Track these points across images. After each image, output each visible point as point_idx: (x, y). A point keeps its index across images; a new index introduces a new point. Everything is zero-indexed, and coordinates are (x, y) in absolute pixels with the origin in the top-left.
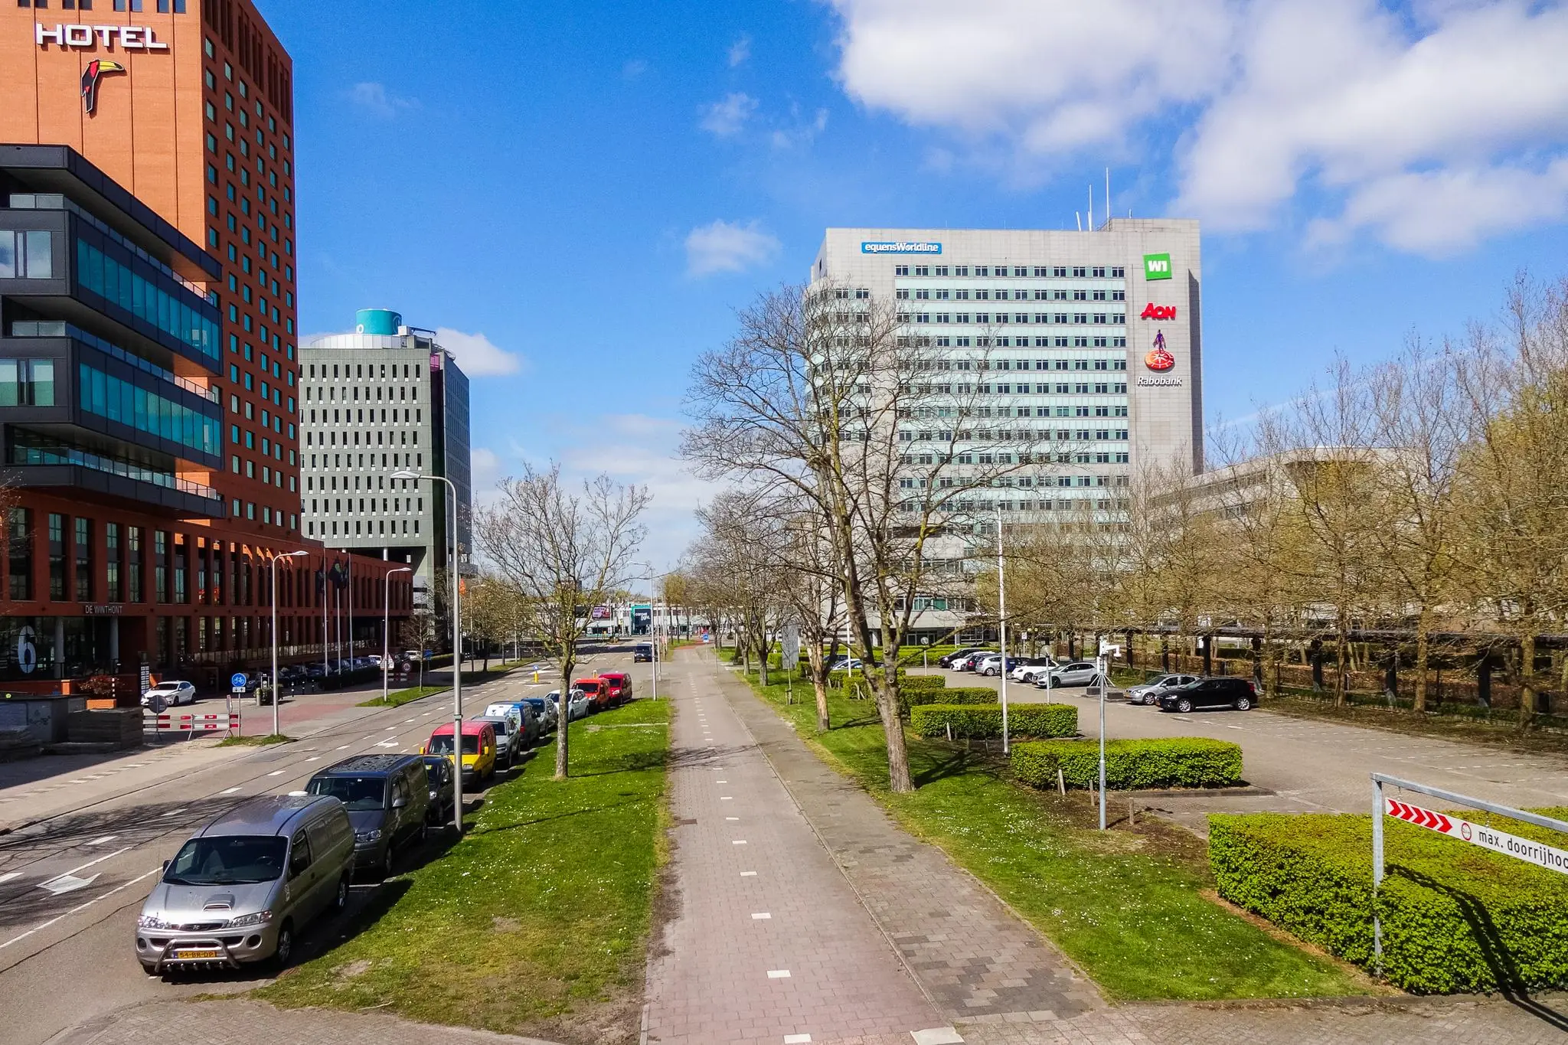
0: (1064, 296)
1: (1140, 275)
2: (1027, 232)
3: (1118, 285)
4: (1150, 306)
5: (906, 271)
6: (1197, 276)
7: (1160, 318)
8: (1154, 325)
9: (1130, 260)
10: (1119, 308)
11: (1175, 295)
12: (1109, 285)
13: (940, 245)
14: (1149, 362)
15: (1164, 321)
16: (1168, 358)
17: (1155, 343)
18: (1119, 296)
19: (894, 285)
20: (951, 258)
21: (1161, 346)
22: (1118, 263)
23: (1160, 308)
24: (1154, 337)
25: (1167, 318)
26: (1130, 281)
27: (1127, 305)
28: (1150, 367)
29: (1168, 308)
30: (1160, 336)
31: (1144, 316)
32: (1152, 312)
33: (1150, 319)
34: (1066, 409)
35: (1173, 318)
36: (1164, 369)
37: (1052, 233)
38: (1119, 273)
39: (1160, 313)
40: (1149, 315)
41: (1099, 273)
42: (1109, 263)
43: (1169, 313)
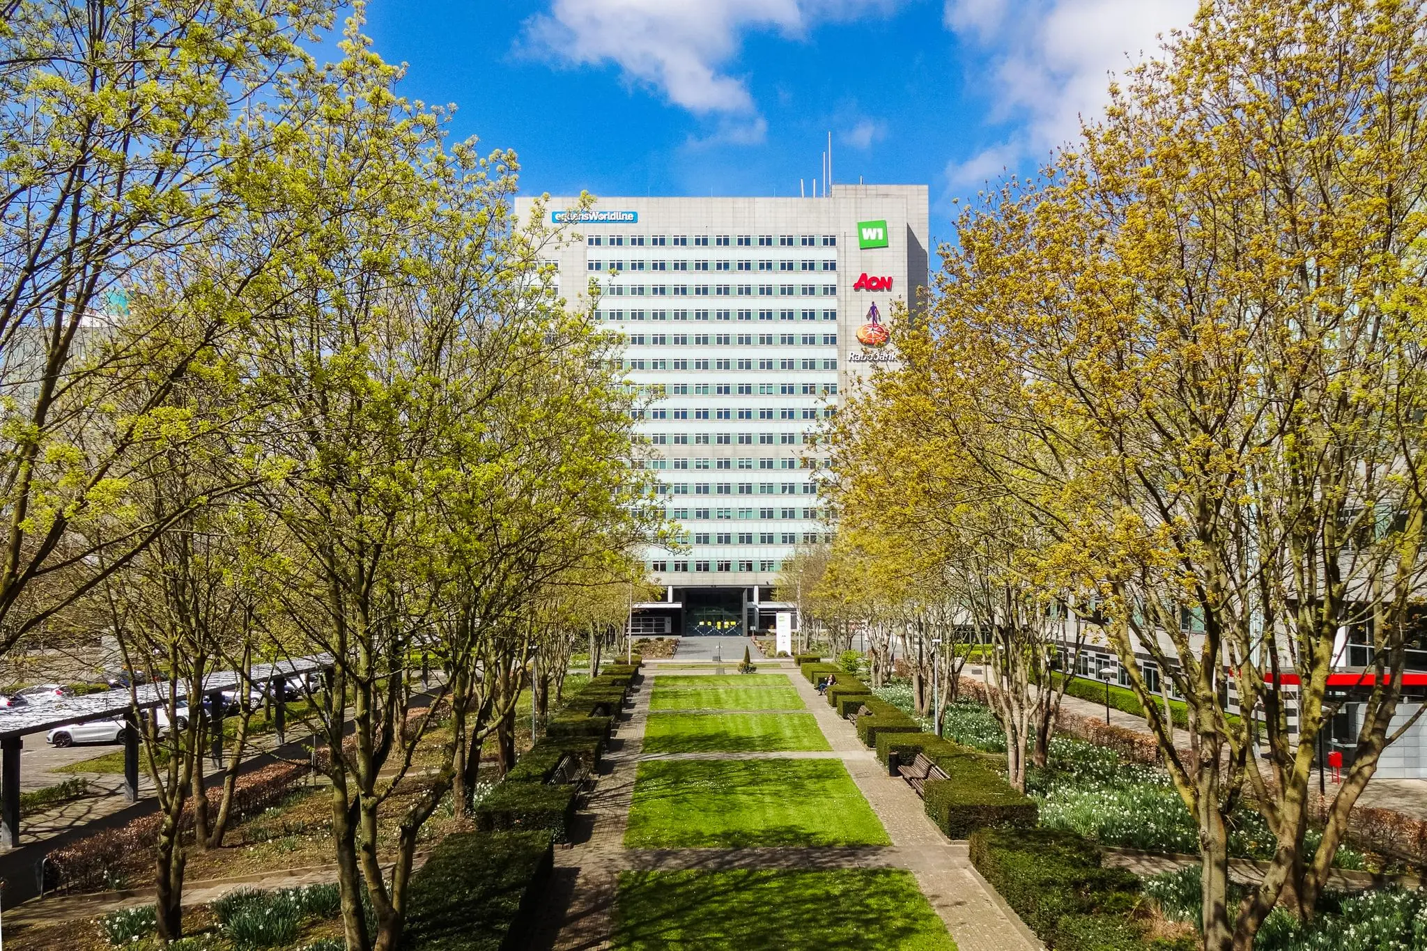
0: (769, 266)
1: (854, 243)
2: (730, 199)
3: (829, 254)
4: (864, 276)
5: (598, 242)
6: (924, 243)
7: (874, 289)
8: (868, 297)
9: (845, 229)
10: (829, 278)
11: (893, 264)
12: (820, 254)
13: (635, 214)
14: (861, 336)
15: (879, 293)
16: (883, 332)
17: (868, 316)
18: (831, 266)
19: (585, 256)
20: (645, 228)
21: (874, 319)
22: (830, 232)
23: (874, 279)
24: (867, 310)
25: (882, 290)
26: (842, 249)
27: (839, 275)
28: (861, 341)
29: (883, 278)
30: (873, 308)
31: (857, 287)
32: (865, 283)
33: (863, 290)
34: (770, 386)
35: (889, 289)
36: (877, 344)
37: (757, 199)
38: (831, 241)
39: (875, 284)
40: (862, 286)
41: (809, 241)
42: (820, 232)
43: (884, 284)
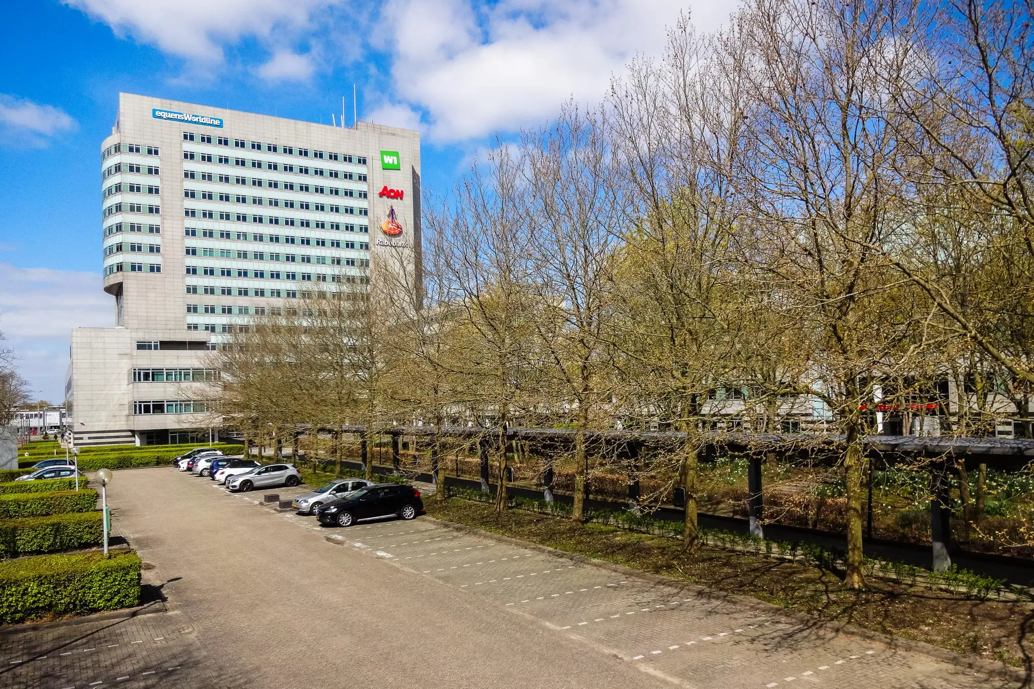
0: (322, 173)
1: (378, 165)
2: (292, 121)
3: (362, 170)
4: (385, 188)
5: (192, 138)
6: (418, 171)
7: (392, 197)
8: (389, 202)
9: (372, 154)
10: (362, 187)
11: (402, 182)
12: (356, 169)
14: (385, 228)
15: (395, 200)
16: (398, 227)
17: (389, 216)
18: (363, 178)
19: (181, 148)
20: (230, 131)
21: (393, 218)
22: (363, 154)
23: (392, 191)
24: (388, 212)
25: (397, 198)
26: (371, 168)
27: (369, 186)
28: (385, 233)
29: (398, 191)
30: (392, 210)
31: (381, 195)
32: (386, 193)
33: (385, 197)
34: (324, 258)
35: (401, 198)
36: (395, 235)
37: (313, 124)
38: (363, 161)
39: (392, 194)
40: (384, 195)
41: (348, 159)
42: (356, 153)
43: (399, 195)
